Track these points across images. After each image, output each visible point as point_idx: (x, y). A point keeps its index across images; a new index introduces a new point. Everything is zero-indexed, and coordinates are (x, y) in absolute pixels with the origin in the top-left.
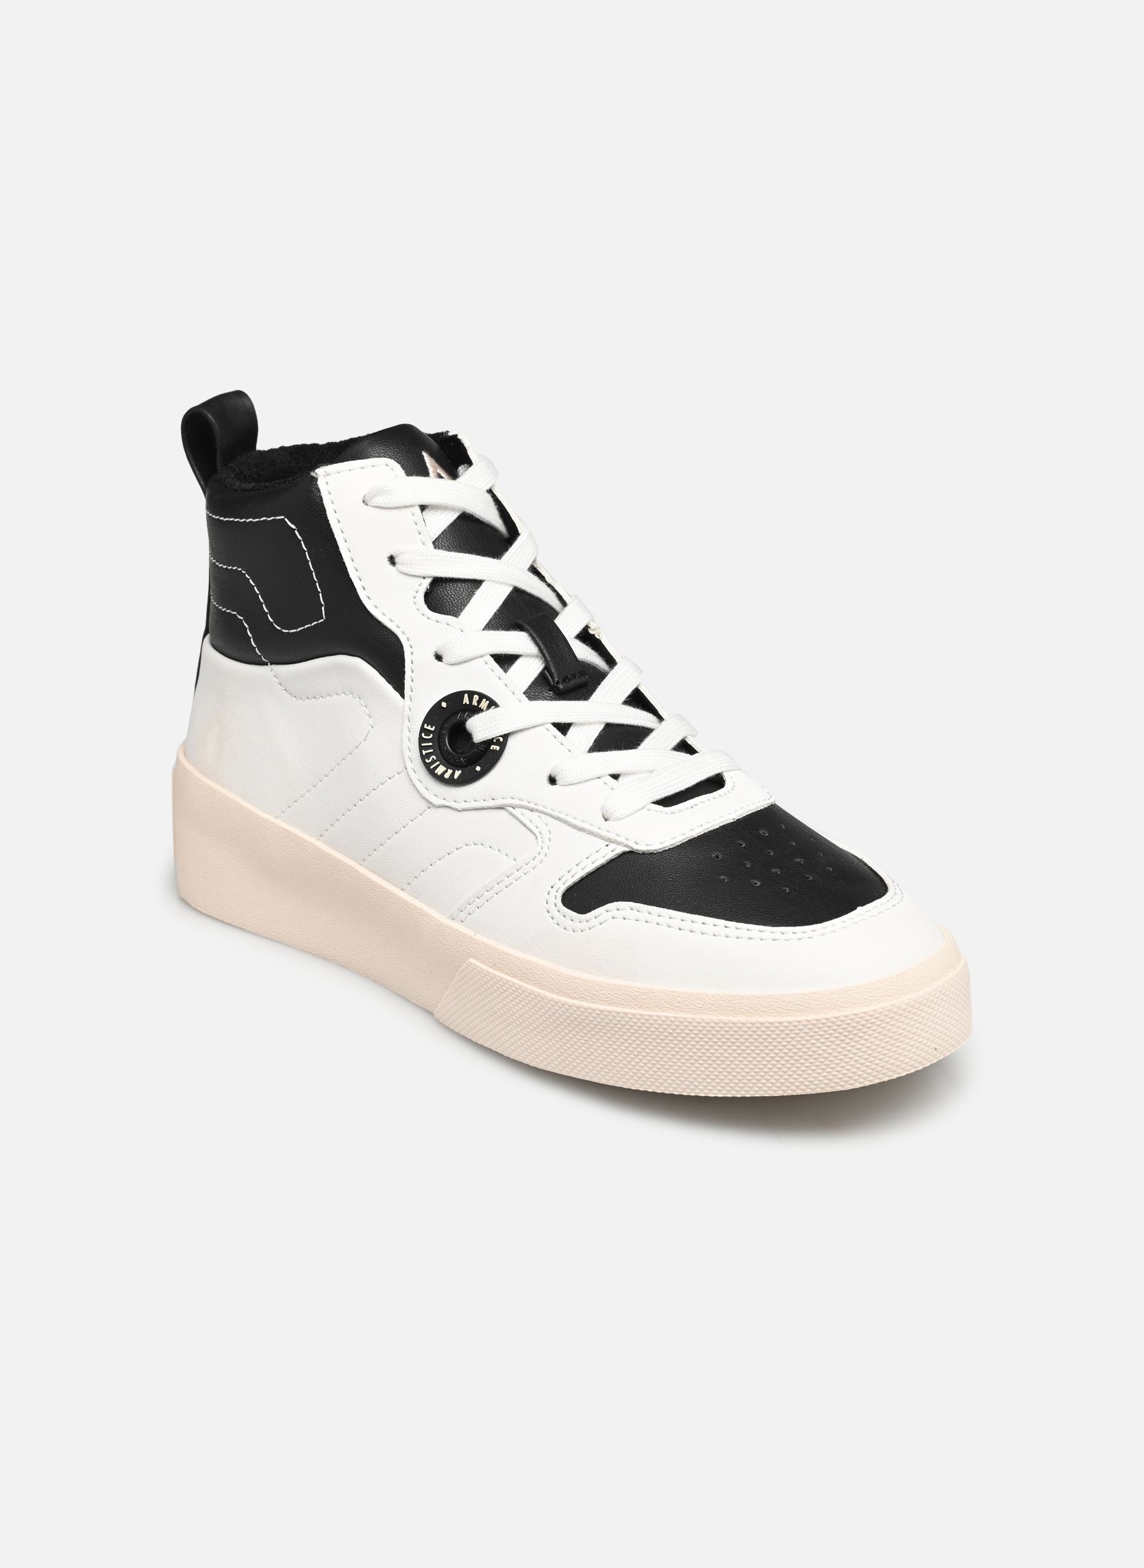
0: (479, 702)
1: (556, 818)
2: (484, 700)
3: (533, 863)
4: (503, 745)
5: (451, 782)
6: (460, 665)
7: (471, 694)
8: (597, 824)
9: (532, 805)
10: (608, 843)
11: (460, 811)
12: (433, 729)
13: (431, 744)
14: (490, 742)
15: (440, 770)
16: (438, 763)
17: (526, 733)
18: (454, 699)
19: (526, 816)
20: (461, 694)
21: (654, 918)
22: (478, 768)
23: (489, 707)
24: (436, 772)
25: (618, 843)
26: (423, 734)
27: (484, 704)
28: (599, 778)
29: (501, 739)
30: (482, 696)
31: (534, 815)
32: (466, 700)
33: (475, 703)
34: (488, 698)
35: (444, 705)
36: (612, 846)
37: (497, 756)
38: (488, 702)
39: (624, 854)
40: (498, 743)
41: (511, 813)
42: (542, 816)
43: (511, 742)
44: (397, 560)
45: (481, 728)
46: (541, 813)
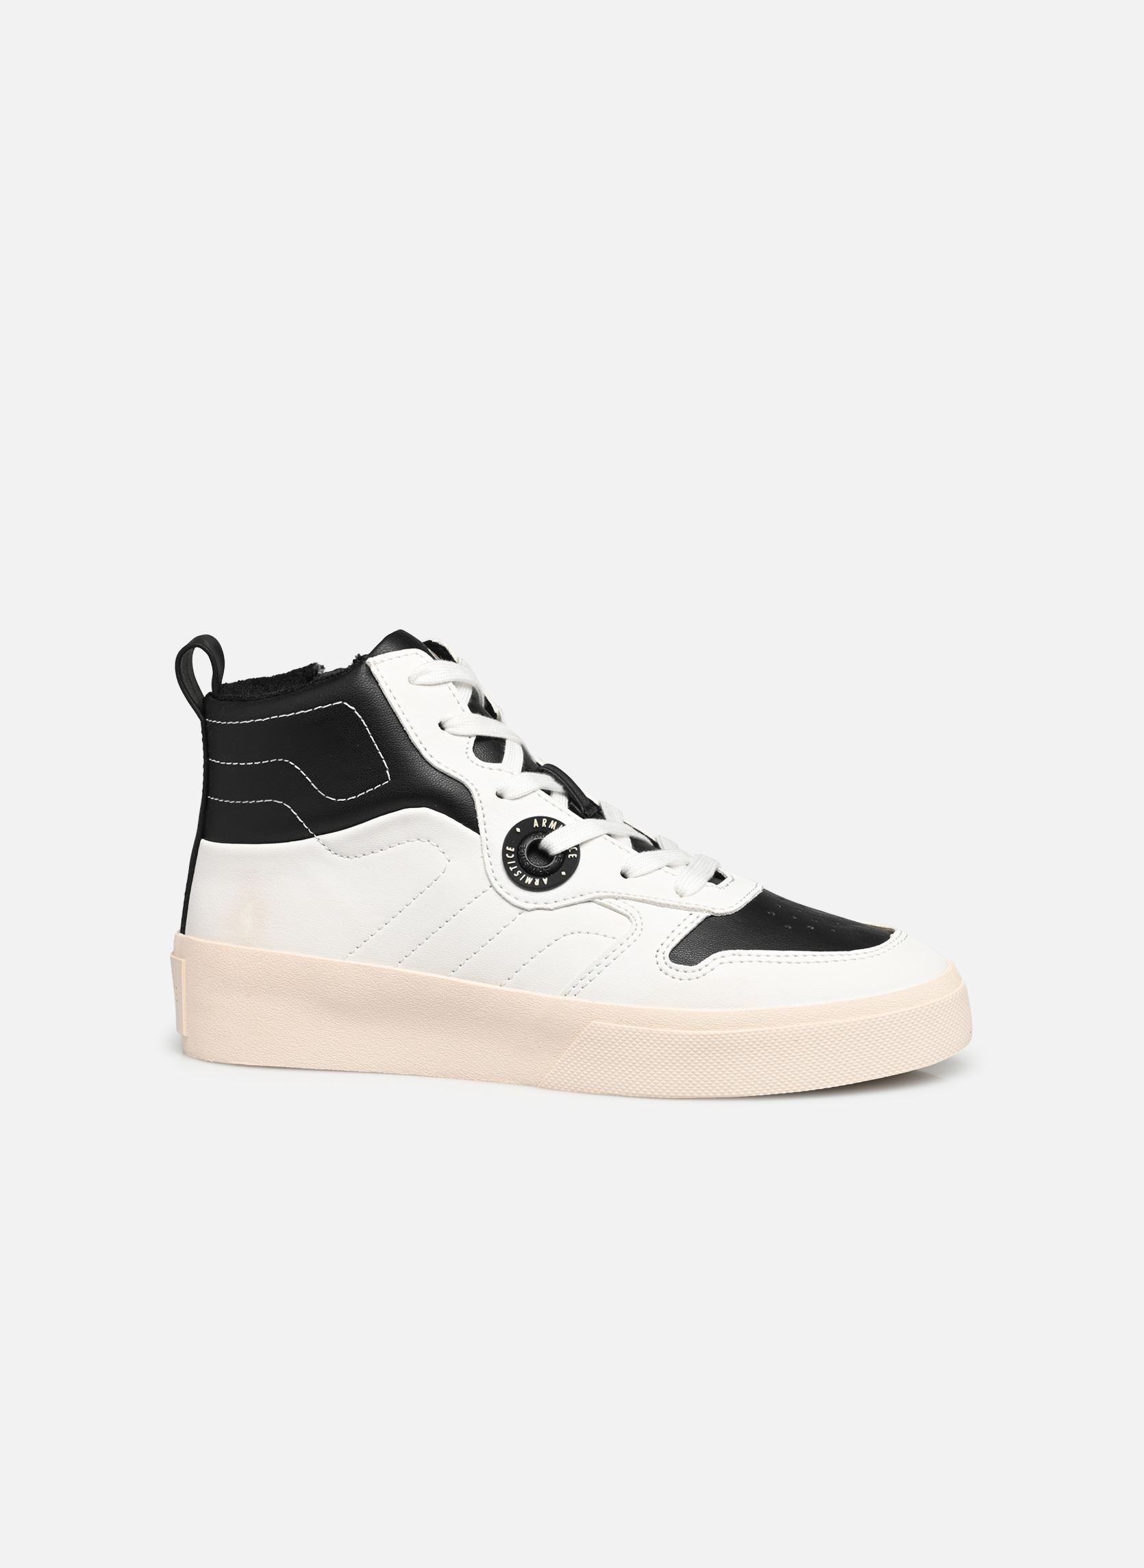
0: (548, 824)
1: (640, 901)
2: (553, 821)
3: (632, 938)
4: (578, 852)
5: (542, 888)
6: (521, 799)
7: (540, 819)
8: (676, 900)
9: (616, 895)
10: (691, 912)
11: (552, 910)
12: (513, 850)
13: (514, 862)
14: (566, 853)
15: (529, 880)
16: (524, 876)
17: (591, 842)
18: (526, 824)
19: (614, 903)
20: (532, 820)
21: (754, 958)
22: (563, 873)
23: (557, 827)
24: (526, 882)
25: (701, 911)
26: (507, 855)
27: (553, 825)
28: (660, 869)
29: (576, 849)
30: (549, 820)
31: (620, 902)
32: (536, 824)
33: (544, 824)
34: (555, 820)
35: (518, 830)
36: (695, 914)
37: (575, 862)
38: (556, 823)
39: (707, 918)
40: (573, 851)
41: (600, 904)
42: (627, 901)
43: (582, 849)
44: (444, 726)
45: (555, 843)
46: (626, 899)
